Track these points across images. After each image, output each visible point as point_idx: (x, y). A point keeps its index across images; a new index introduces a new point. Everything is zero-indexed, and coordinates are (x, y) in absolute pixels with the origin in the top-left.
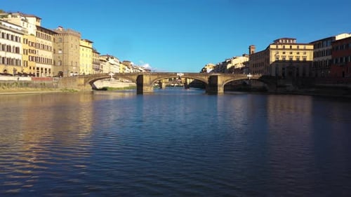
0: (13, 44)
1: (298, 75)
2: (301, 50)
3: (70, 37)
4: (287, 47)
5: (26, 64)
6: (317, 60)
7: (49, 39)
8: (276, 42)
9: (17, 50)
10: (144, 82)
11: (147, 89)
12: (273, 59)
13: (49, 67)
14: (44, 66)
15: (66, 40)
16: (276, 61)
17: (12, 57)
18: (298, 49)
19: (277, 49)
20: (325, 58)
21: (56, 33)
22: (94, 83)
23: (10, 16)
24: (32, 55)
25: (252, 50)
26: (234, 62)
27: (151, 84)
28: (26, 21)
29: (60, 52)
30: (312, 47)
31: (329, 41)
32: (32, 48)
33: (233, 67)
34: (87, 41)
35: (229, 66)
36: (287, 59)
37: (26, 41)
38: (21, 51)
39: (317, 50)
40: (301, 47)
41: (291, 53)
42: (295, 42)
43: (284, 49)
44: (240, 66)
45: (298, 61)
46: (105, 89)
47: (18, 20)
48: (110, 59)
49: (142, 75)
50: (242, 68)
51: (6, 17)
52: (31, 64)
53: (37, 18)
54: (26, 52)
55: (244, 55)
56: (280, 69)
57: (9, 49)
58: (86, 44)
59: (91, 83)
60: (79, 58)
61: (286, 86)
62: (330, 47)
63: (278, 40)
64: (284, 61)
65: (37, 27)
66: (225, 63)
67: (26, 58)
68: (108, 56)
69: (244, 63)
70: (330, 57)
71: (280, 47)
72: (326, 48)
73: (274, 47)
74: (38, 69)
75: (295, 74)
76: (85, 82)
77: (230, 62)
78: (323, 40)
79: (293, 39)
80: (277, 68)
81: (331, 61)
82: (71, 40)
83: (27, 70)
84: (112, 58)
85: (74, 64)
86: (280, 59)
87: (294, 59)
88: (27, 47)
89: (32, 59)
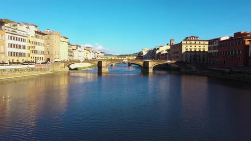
0: (22, 43)
1: (200, 60)
2: (202, 44)
3: (54, 36)
4: (193, 42)
5: (29, 55)
6: (210, 51)
7: (42, 38)
8: (186, 39)
9: (24, 47)
10: (103, 65)
11: (105, 70)
12: (184, 50)
13: (42, 56)
14: (39, 56)
15: (51, 38)
16: (186, 52)
17: (22, 52)
18: (200, 44)
19: (186, 44)
20: (215, 51)
21: (46, 34)
22: (70, 66)
23: (18, 25)
24: (33, 49)
25: (172, 42)
26: (161, 49)
27: (107, 66)
28: (28, 28)
29: (48, 45)
30: (207, 43)
31: (217, 41)
32: (33, 45)
33: (160, 53)
34: (64, 37)
35: (157, 52)
36: (193, 50)
37: (30, 41)
38: (26, 47)
39: (210, 46)
40: (202, 42)
41: (195, 46)
42: (198, 39)
43: (191, 44)
44: (165, 52)
45: (200, 51)
46: (76, 69)
47: (24, 28)
48: (78, 47)
49: (101, 62)
50: (166, 54)
51: (16, 25)
52: (32, 55)
53: (36, 26)
54: (29, 48)
55: (167, 45)
56: (189, 57)
57: (20, 47)
58: (64, 40)
59: (68, 66)
60: (60, 49)
61: (191, 68)
62: (218, 45)
63: (188, 38)
64: (191, 52)
65: (35, 31)
66: (155, 50)
67: (29, 51)
68: (77, 46)
69: (167, 50)
70: (217, 51)
71: (188, 42)
72: (215, 45)
73: (185, 42)
74: (36, 58)
75: (198, 60)
76: (65, 65)
77: (158, 49)
78: (214, 40)
79: (197, 37)
80: (186, 56)
81: (218, 53)
82: (55, 38)
83: (30, 60)
84: (80, 47)
85: (57, 53)
86: (189, 50)
87: (197, 50)
88: (30, 45)
89: (33, 52)
